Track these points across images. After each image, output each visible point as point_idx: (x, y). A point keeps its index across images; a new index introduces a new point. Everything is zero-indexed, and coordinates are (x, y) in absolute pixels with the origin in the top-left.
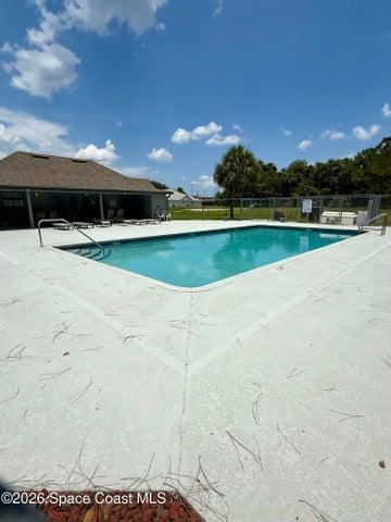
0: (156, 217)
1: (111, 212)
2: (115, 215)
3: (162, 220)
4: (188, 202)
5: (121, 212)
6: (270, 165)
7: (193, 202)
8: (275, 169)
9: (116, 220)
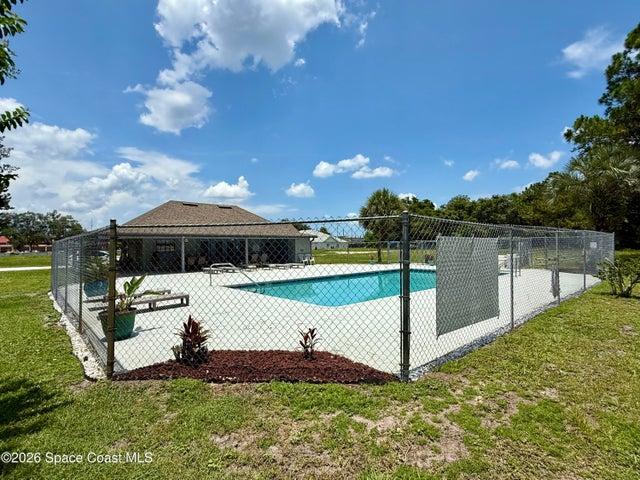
0: (300, 262)
1: (254, 257)
2: (259, 260)
3: (306, 264)
4: (332, 244)
5: (265, 256)
6: (427, 201)
7: (338, 244)
8: (432, 206)
9: (261, 265)
